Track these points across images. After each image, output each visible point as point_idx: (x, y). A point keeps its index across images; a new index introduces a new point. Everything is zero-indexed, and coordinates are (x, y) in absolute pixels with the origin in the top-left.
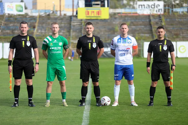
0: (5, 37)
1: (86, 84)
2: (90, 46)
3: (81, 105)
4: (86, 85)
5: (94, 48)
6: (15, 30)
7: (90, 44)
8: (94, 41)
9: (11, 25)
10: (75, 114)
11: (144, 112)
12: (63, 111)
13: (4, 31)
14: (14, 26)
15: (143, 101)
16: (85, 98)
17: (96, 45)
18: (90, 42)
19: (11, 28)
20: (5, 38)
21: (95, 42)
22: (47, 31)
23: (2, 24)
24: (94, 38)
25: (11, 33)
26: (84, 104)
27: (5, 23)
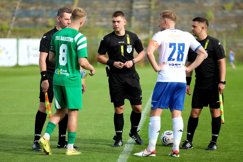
0: (22, 29)
1: (121, 110)
2: (122, 51)
3: (116, 144)
4: (120, 112)
5: (129, 53)
6: (39, 16)
7: (122, 47)
8: (129, 42)
9: (32, 8)
10: (104, 160)
11: (217, 158)
12: (86, 155)
13: (21, 20)
14: (36, 10)
15: (223, 139)
16: (122, 133)
17: (131, 49)
18: (122, 44)
19: (33, 13)
20: (21, 32)
21: (131, 45)
22: (91, 19)
23: (18, 8)
24: (128, 35)
25: (32, 22)
26: (120, 143)
27: (22, 5)
